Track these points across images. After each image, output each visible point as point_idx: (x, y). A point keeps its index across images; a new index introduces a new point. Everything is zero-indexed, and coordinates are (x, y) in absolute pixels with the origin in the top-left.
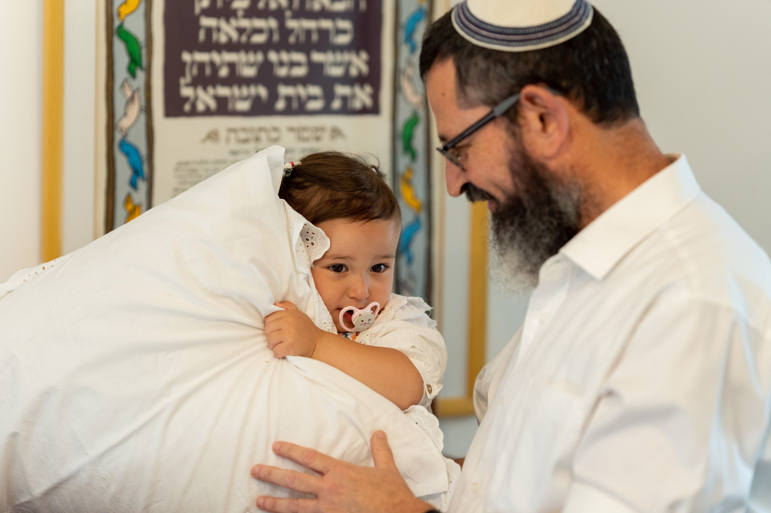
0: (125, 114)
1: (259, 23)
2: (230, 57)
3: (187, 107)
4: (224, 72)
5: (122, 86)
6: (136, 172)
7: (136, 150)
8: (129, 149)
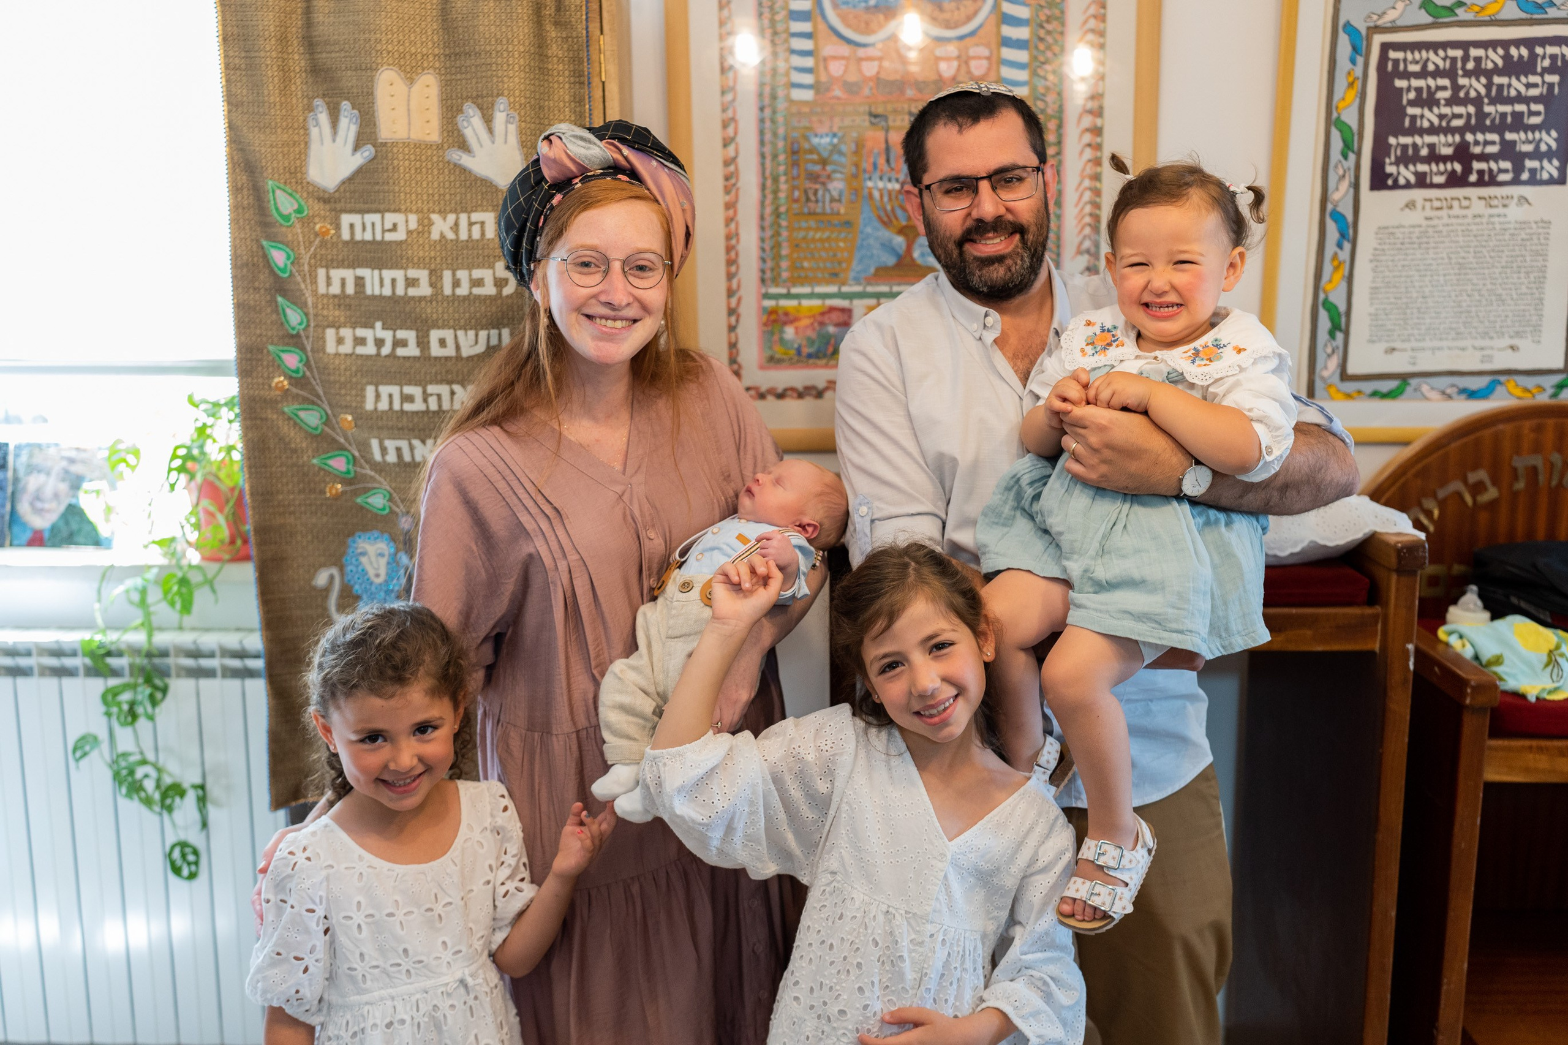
0: (1337, 189)
1: (1459, 110)
2: (1430, 139)
3: (1390, 182)
4: (1424, 152)
5: (1336, 167)
6: (1343, 235)
7: (1344, 218)
8: (1338, 217)
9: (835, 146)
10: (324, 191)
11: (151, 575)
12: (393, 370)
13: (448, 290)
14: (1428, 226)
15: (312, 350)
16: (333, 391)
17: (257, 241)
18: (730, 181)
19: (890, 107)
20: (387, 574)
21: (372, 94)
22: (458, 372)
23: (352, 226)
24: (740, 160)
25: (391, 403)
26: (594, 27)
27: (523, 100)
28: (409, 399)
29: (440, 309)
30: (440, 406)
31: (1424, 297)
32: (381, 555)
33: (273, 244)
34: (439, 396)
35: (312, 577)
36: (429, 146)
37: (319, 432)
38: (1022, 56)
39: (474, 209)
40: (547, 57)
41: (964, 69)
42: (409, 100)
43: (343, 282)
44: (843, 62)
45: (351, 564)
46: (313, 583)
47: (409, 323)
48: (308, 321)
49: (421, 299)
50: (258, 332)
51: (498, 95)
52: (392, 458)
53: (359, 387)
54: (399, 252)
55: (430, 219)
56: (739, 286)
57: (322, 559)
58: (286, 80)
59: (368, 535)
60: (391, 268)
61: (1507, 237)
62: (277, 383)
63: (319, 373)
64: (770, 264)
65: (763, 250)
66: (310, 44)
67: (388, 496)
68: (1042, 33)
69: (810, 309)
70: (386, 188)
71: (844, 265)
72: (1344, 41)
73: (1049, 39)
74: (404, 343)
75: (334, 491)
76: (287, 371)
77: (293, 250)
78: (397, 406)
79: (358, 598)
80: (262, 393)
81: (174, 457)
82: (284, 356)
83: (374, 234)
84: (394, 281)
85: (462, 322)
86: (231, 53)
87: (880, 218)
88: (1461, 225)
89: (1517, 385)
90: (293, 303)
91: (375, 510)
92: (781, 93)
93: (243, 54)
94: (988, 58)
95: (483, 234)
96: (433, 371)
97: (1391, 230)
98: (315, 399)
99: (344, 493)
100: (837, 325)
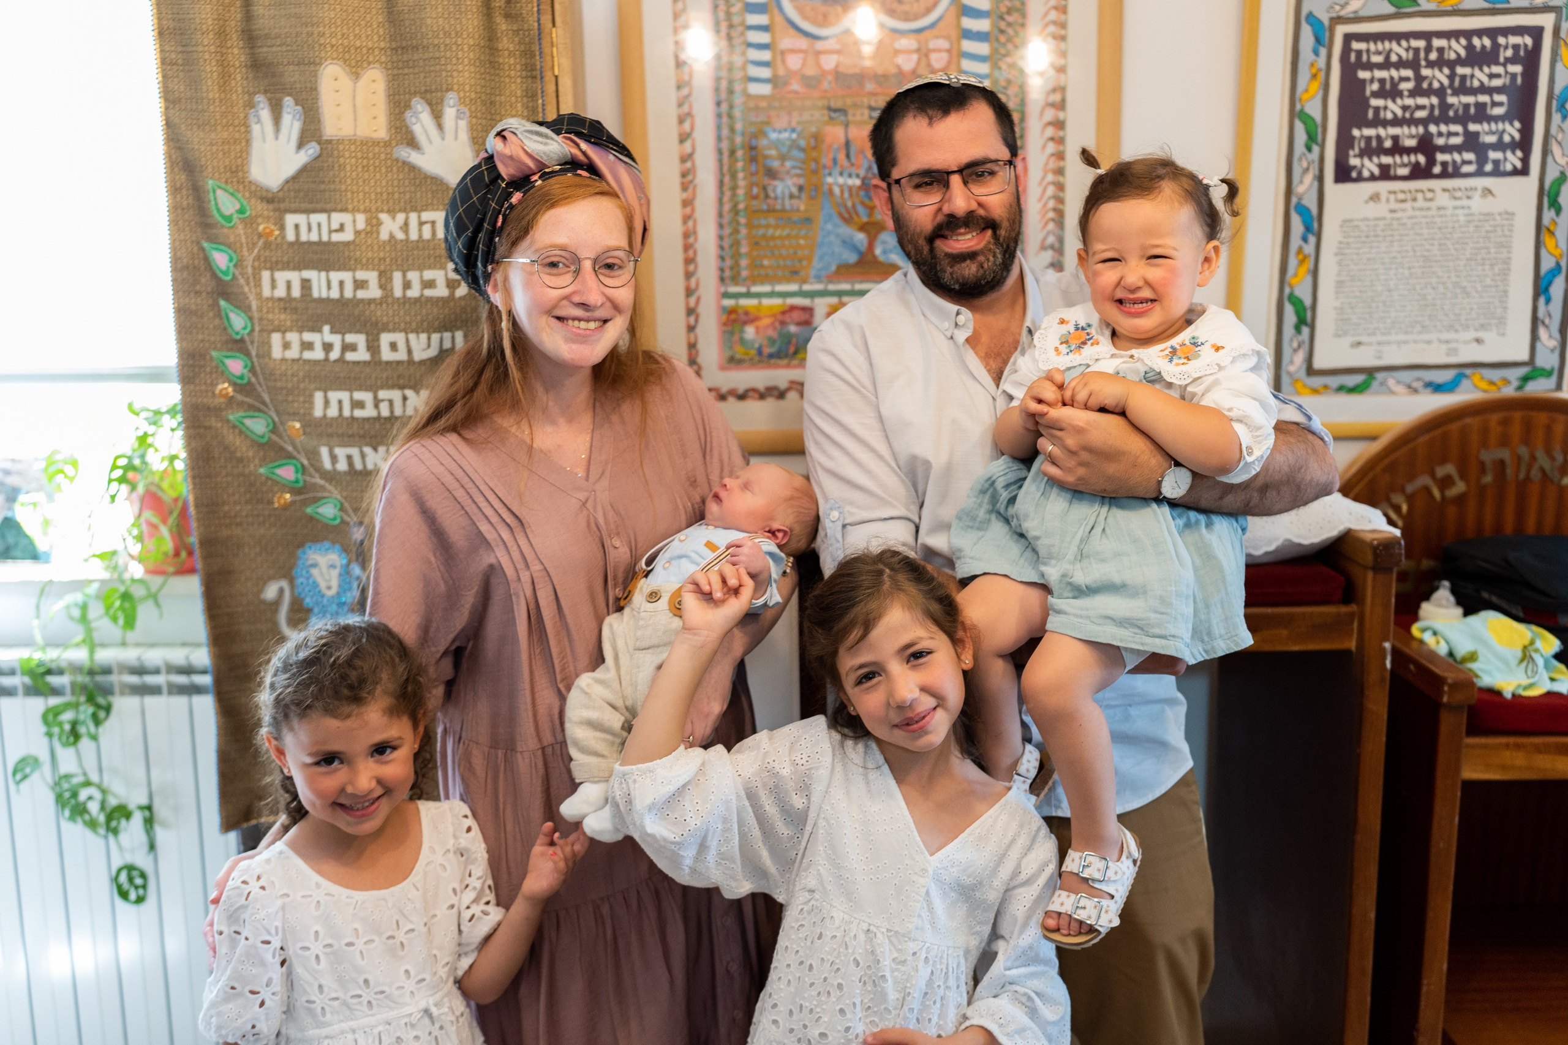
0: (1301, 182)
1: (1422, 101)
2: (1394, 131)
3: (1354, 174)
4: (1388, 144)
5: (1300, 159)
6: (1308, 229)
7: (1308, 210)
8: (1302, 210)
9: (794, 141)
10: (267, 191)
11: (92, 589)
12: (342, 375)
13: (398, 292)
14: (1393, 219)
15: (258, 356)
16: (280, 398)
17: (198, 243)
18: (687, 179)
19: (849, 101)
20: (340, 586)
21: (316, 89)
22: (410, 376)
23: (297, 226)
24: (697, 157)
25: (341, 409)
26: (546, 19)
27: (473, 96)
28: (360, 405)
29: (391, 312)
30: (392, 412)
31: (1389, 291)
32: (333, 566)
33: (215, 246)
34: (391, 402)
35: (261, 591)
36: (376, 143)
37: (265, 440)
38: (983, 48)
39: (425, 208)
40: (497, 50)
41: (923, 62)
42: (354, 96)
43: (289, 285)
44: (801, 55)
45: (301, 576)
46: (263, 596)
47: (358, 327)
48: (253, 325)
49: (370, 301)
50: (200, 337)
51: (448, 90)
52: (342, 466)
53: (307, 393)
54: (347, 253)
55: (378, 219)
56: (697, 285)
57: (271, 572)
58: (225, 77)
59: (318, 546)
60: (339, 270)
61: (1471, 229)
62: (221, 390)
63: (265, 379)
64: (728, 262)
65: (722, 248)
66: (250, 37)
67: (339, 506)
68: (1003, 25)
69: (771, 308)
70: (332, 186)
71: (805, 263)
72: (1307, 32)
73: (1010, 31)
74: (353, 348)
75: (282, 501)
76: (231, 377)
77: (235, 252)
78: (347, 413)
79: (309, 611)
80: (205, 400)
81: (114, 467)
82: (228, 362)
83: (320, 234)
84: (341, 283)
85: (414, 325)
86: (167, 48)
87: (841, 215)
88: (1425, 217)
89: (1482, 378)
90: (237, 307)
91: (326, 521)
92: (738, 87)
93: (180, 49)
94: (949, 51)
95: (434, 233)
96: (385, 375)
97: (1356, 223)
98: (262, 407)
99: (293, 503)
100: (799, 324)
